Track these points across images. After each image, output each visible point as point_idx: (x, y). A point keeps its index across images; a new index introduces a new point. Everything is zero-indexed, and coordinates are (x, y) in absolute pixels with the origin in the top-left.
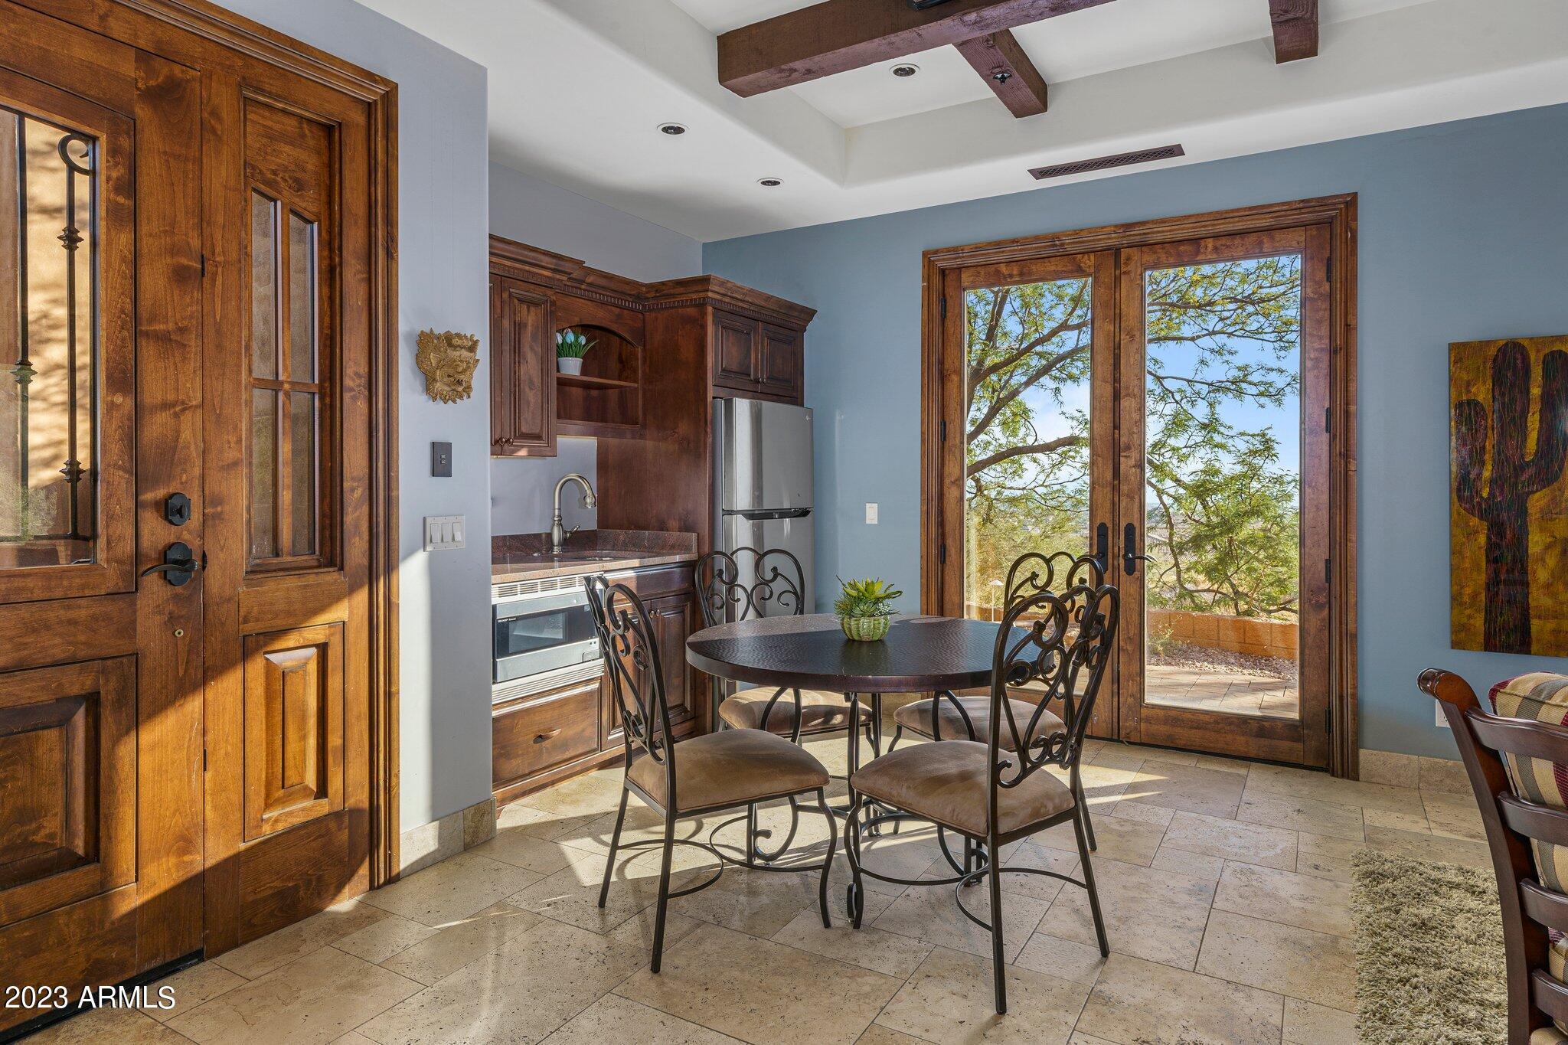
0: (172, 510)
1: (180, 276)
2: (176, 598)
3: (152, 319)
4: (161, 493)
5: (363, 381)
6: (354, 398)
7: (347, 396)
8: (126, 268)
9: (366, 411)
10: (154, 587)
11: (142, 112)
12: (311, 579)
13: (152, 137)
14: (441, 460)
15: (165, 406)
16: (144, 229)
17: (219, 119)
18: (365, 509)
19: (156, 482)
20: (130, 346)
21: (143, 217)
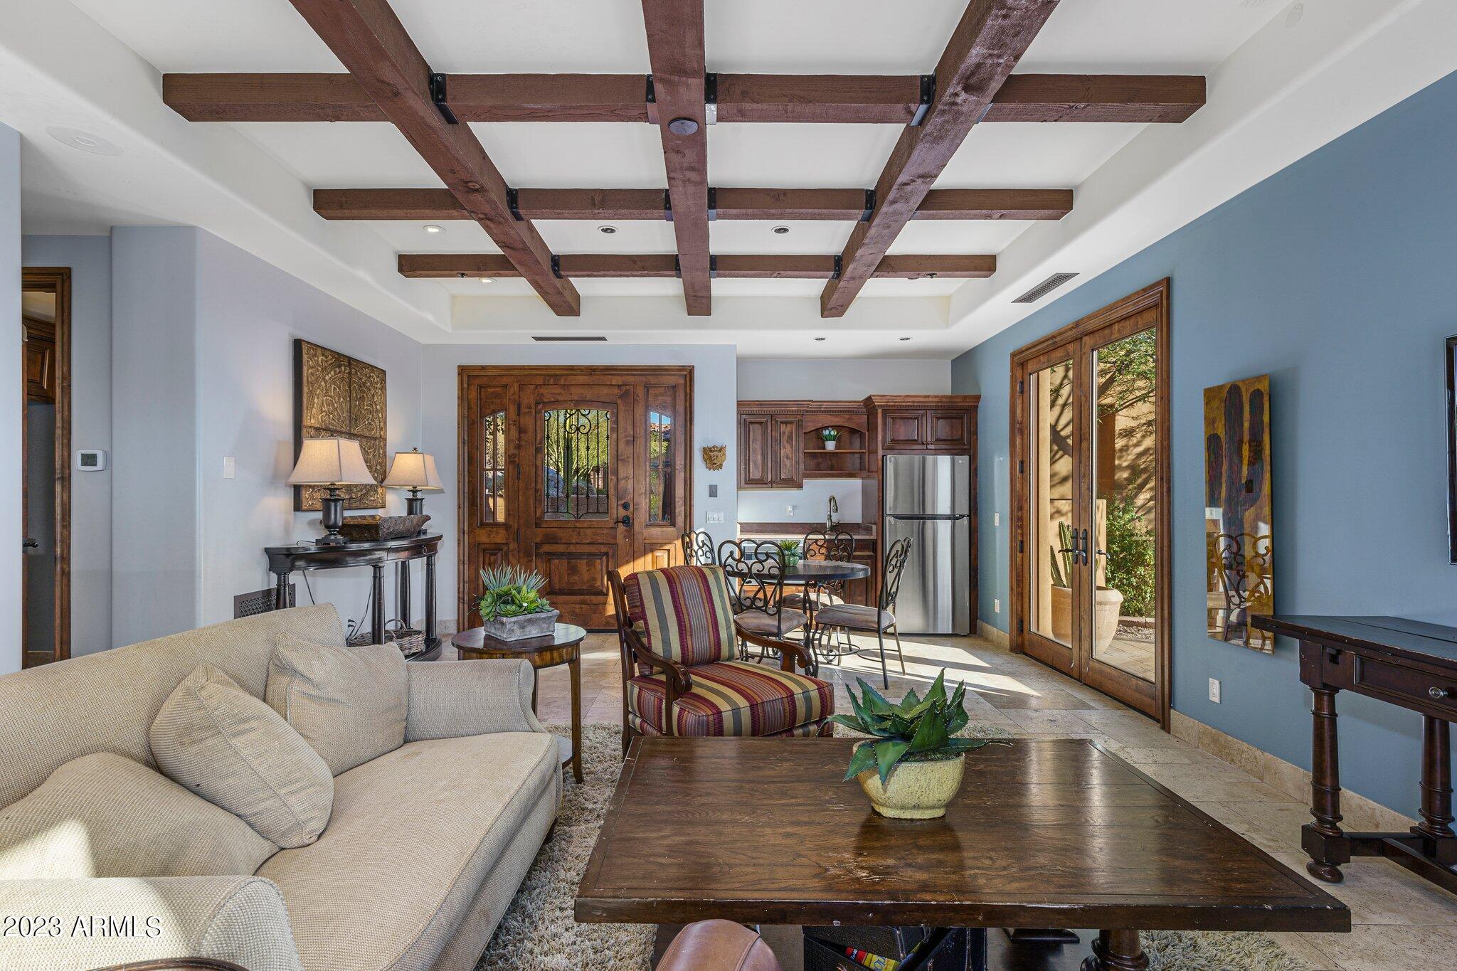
0: (626, 506)
1: (627, 443)
2: (627, 530)
3: (621, 455)
4: (623, 502)
5: (683, 466)
6: (679, 472)
7: (677, 472)
8: (615, 444)
9: (683, 476)
10: (621, 527)
11: (619, 402)
12: (665, 529)
13: (621, 408)
14: (713, 492)
15: (624, 479)
16: (619, 432)
17: (639, 397)
18: (683, 508)
19: (621, 499)
20: (616, 463)
21: (619, 429)
